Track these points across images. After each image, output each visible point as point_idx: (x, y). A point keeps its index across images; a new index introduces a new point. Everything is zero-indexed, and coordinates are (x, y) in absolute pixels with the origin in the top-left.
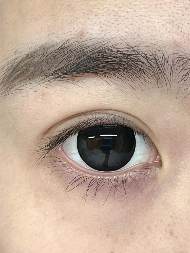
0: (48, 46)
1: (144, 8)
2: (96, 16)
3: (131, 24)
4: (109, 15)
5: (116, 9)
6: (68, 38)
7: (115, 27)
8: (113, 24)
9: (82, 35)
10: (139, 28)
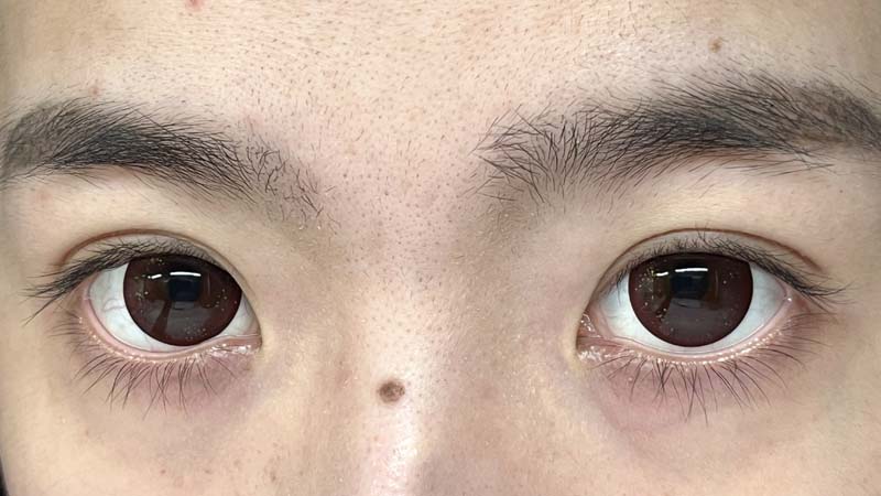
0: (49, 106)
1: (194, 51)
2: (119, 58)
3: (173, 80)
4: (138, 59)
5: (150, 49)
6: (75, 95)
7: (147, 84)
8: (144, 76)
9: (95, 92)
10: (185, 89)
